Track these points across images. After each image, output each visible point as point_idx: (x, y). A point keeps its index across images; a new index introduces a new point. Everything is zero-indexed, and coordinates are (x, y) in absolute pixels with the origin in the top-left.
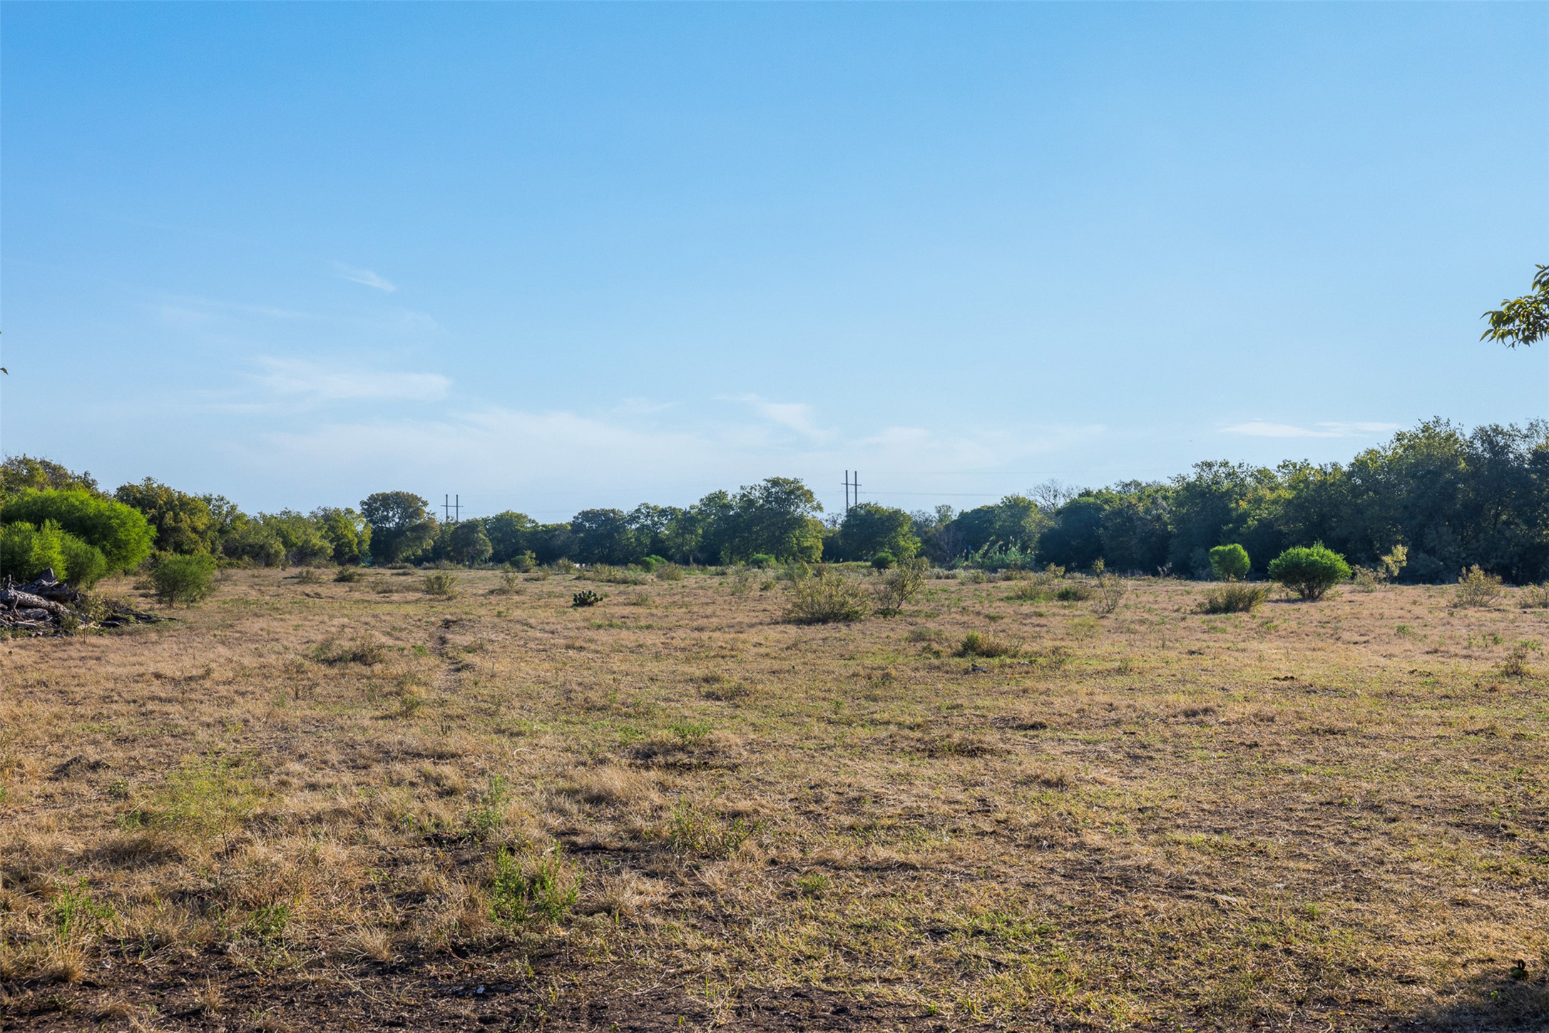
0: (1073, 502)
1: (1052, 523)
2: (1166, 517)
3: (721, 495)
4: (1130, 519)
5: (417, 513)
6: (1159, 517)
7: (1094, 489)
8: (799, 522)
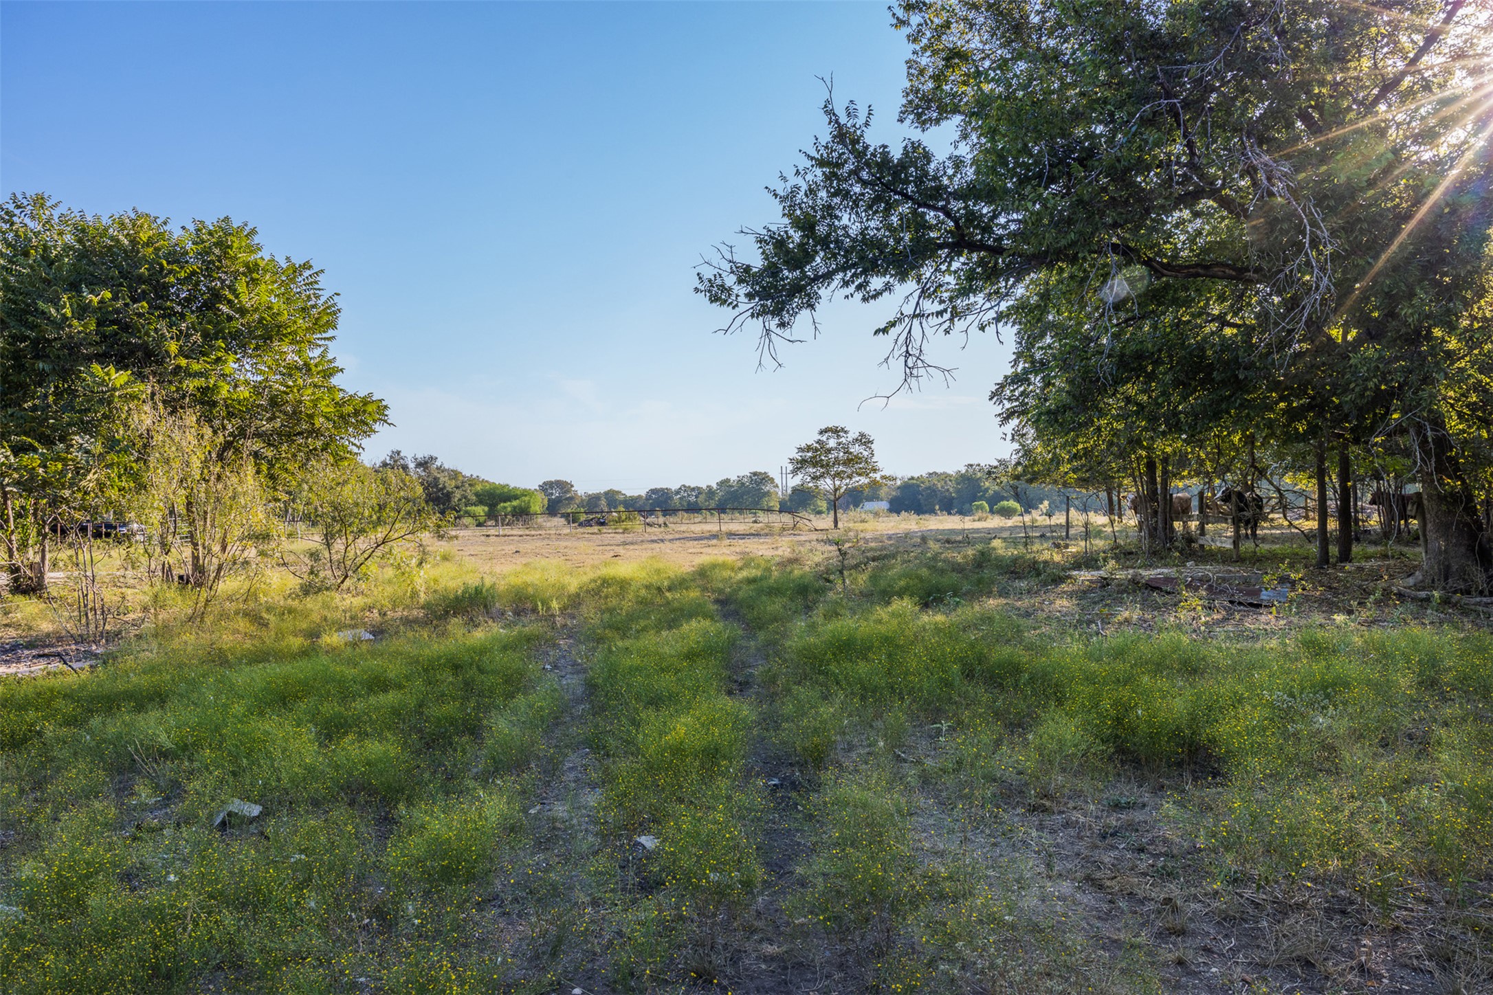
0: (905, 482)
1: (894, 493)
2: (951, 490)
3: (728, 480)
4: (934, 491)
5: (568, 491)
6: (948, 490)
7: (916, 476)
8: (768, 494)
